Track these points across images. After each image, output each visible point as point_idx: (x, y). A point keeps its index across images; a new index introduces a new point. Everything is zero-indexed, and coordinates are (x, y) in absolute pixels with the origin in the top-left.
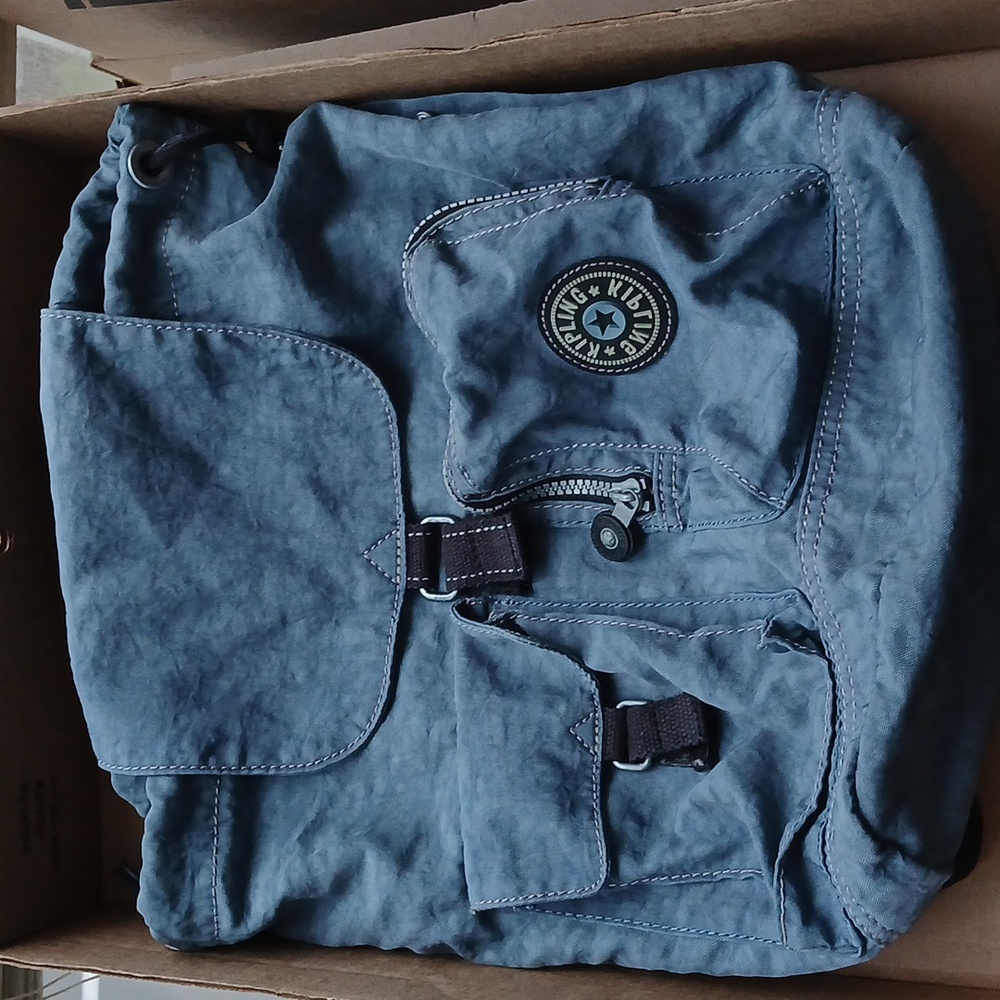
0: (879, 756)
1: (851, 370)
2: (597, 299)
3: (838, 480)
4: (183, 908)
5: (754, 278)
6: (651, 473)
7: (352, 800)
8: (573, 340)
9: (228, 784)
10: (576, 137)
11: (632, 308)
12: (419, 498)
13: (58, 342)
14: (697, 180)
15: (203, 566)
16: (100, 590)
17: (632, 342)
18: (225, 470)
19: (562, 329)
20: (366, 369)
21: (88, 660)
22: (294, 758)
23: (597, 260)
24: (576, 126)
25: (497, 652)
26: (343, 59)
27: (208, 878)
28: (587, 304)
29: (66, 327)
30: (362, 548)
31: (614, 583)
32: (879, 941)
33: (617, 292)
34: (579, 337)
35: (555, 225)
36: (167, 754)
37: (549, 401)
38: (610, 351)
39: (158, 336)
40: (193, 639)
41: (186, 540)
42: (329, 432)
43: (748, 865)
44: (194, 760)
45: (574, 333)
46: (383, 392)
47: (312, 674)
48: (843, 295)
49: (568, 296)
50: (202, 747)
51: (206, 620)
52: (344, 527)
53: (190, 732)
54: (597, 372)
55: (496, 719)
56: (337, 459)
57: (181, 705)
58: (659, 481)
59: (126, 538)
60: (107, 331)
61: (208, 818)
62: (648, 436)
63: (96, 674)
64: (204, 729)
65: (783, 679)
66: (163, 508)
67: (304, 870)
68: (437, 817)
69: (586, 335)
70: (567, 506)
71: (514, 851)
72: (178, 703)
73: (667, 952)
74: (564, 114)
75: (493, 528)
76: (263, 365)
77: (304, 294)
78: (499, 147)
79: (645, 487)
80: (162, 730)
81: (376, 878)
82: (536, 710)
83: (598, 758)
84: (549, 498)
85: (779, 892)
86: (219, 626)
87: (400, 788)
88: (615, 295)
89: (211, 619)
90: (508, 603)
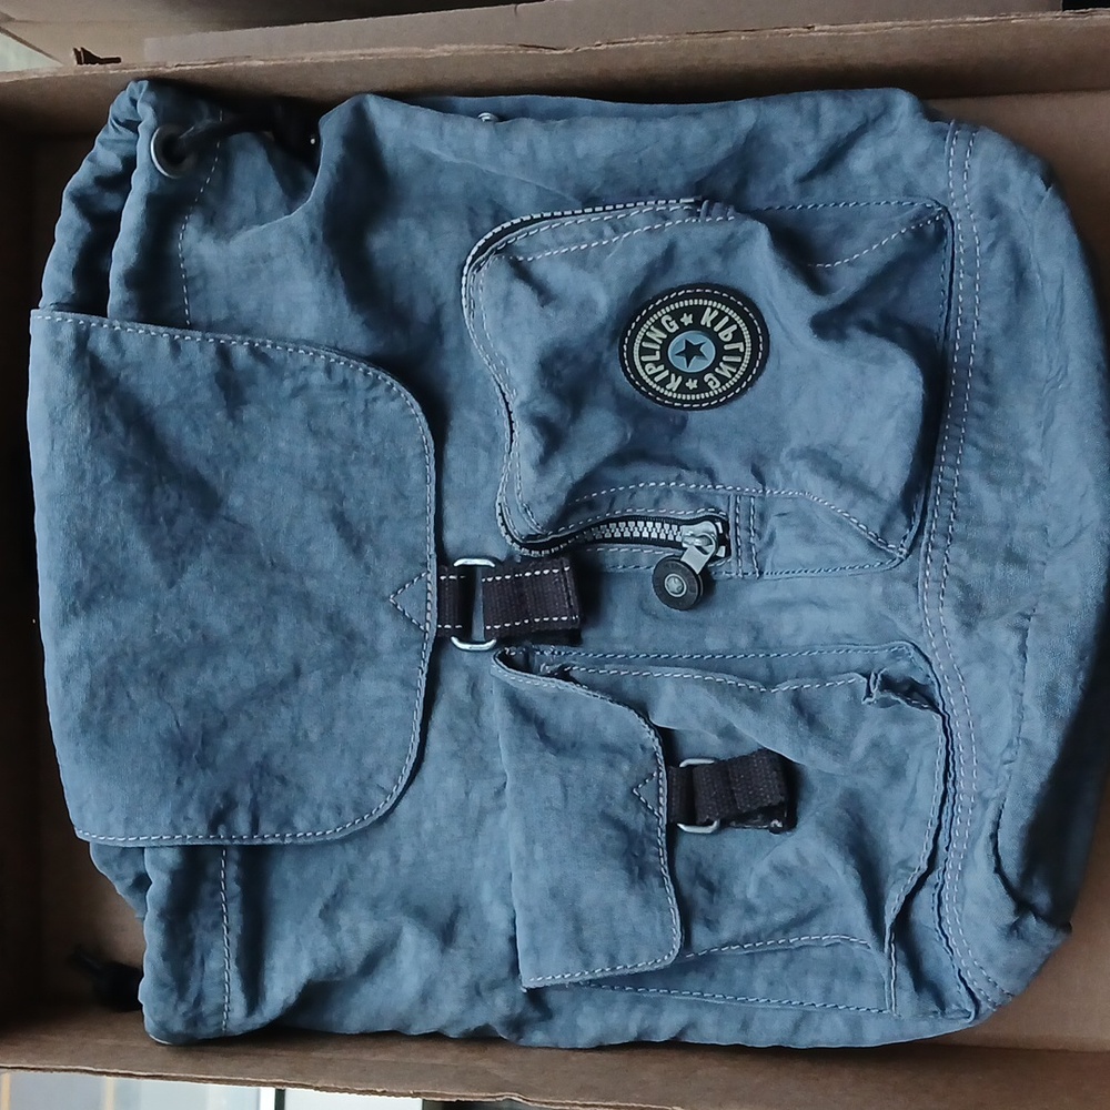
0: (1026, 814)
1: (966, 415)
2: (690, 328)
3: (959, 528)
4: (191, 996)
5: (870, 315)
6: (727, 516)
7: (376, 870)
8: (655, 370)
9: (235, 855)
10: (676, 154)
11: (723, 339)
12: (451, 538)
13: (56, 349)
14: (794, 207)
15: (209, 609)
16: (92, 636)
17: (717, 375)
18: (236, 501)
19: (644, 359)
20: (405, 393)
21: (74, 716)
22: (312, 827)
23: (693, 286)
24: (678, 140)
25: (543, 708)
26: (420, 49)
27: (220, 962)
28: (677, 333)
29: (67, 332)
30: (387, 590)
31: (678, 632)
32: (994, 1005)
33: (712, 322)
34: (661, 367)
35: (658, 247)
36: (172, 822)
37: (625, 435)
38: (692, 384)
39: (175, 346)
40: (195, 691)
41: (191, 579)
42: (358, 461)
43: (832, 931)
44: (202, 829)
45: (656, 364)
46: (421, 419)
47: (328, 731)
48: (958, 337)
49: (658, 324)
50: (211, 814)
51: (209, 672)
52: (368, 569)
53: (195, 797)
54: (673, 406)
55: (554, 780)
56: (363, 492)
57: (184, 768)
58: (736, 525)
59: (123, 577)
60: (115, 338)
61: (214, 894)
62: (723, 477)
63: (84, 732)
64: (212, 793)
65: (883, 736)
66: (168, 543)
67: (334, 950)
68: (477, 887)
69: (669, 366)
70: (624, 549)
71: (577, 922)
72: (180, 764)
73: (745, 1026)
74: (665, 126)
75: (546, 572)
76: (288, 385)
77: (346, 307)
78: (587, 157)
79: (721, 531)
80: (164, 795)
81: (414, 955)
82: (597, 770)
83: (663, 822)
84: (605, 540)
85: (890, 958)
86: (224, 677)
87: (431, 856)
88: (709, 325)
89: (215, 669)
90: (553, 653)
